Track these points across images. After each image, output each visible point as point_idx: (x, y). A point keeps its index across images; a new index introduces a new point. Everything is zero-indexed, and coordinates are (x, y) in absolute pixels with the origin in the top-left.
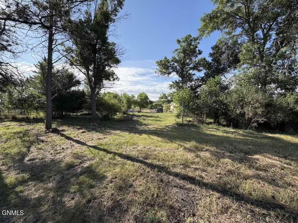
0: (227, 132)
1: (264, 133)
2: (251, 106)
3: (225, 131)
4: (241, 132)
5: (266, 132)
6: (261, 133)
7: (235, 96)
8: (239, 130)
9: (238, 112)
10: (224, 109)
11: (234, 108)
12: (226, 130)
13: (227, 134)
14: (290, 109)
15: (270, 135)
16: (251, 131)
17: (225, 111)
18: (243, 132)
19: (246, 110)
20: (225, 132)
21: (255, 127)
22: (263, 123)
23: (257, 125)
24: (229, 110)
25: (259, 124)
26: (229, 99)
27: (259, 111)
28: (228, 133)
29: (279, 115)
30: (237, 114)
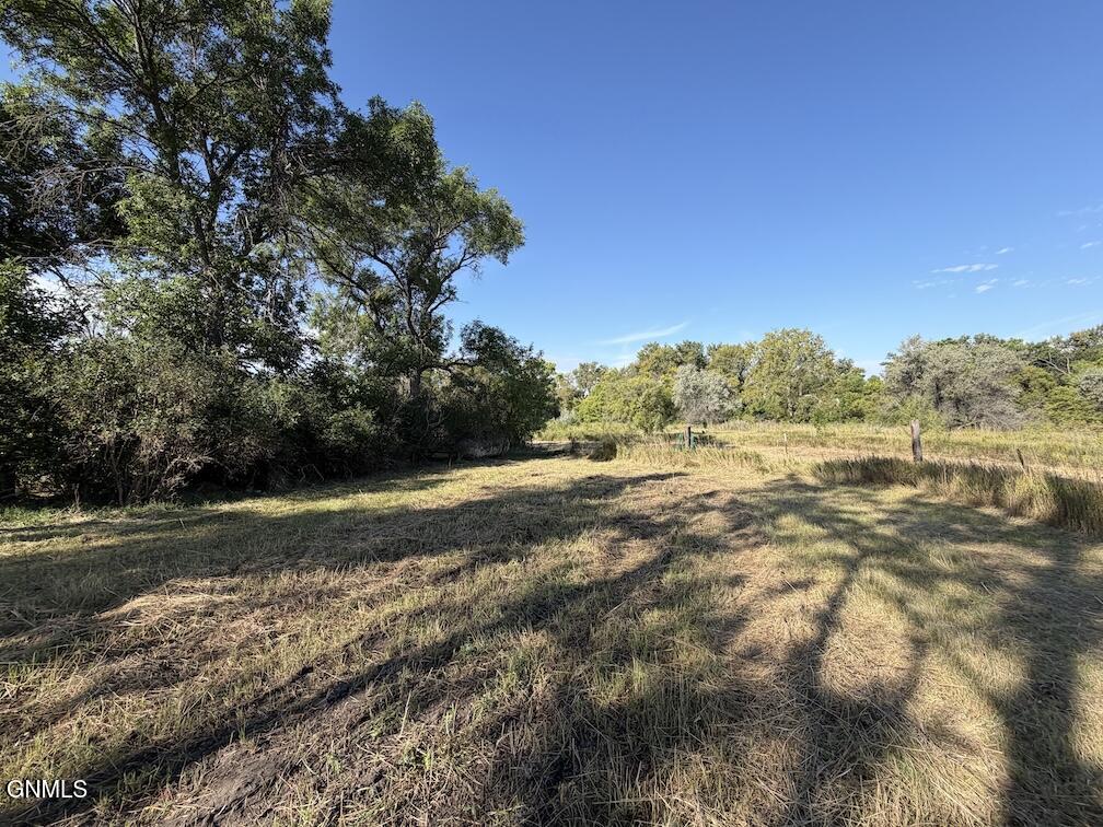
0: (47, 533)
1: (207, 507)
2: (158, 412)
3: (42, 528)
4: (118, 516)
5: (213, 502)
6: (197, 507)
7: (90, 369)
8: (115, 512)
9: (107, 436)
10: (37, 427)
11: (88, 420)
12: (47, 524)
13: (45, 542)
14: (280, 422)
15: (226, 507)
16: (162, 506)
17: (35, 437)
18: (131, 515)
19: (138, 426)
20: (32, 533)
21: (179, 489)
22: (199, 471)
23: (185, 481)
24: (62, 431)
25: (189, 476)
26: (61, 380)
27: (185, 432)
28: (50, 536)
29: (246, 440)
30: (103, 448)
